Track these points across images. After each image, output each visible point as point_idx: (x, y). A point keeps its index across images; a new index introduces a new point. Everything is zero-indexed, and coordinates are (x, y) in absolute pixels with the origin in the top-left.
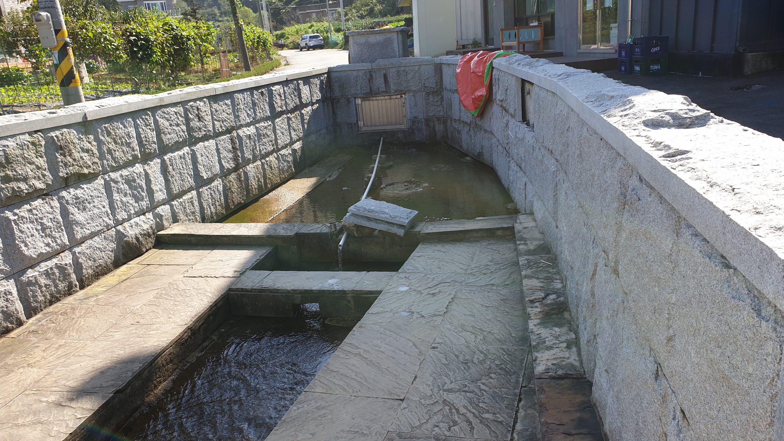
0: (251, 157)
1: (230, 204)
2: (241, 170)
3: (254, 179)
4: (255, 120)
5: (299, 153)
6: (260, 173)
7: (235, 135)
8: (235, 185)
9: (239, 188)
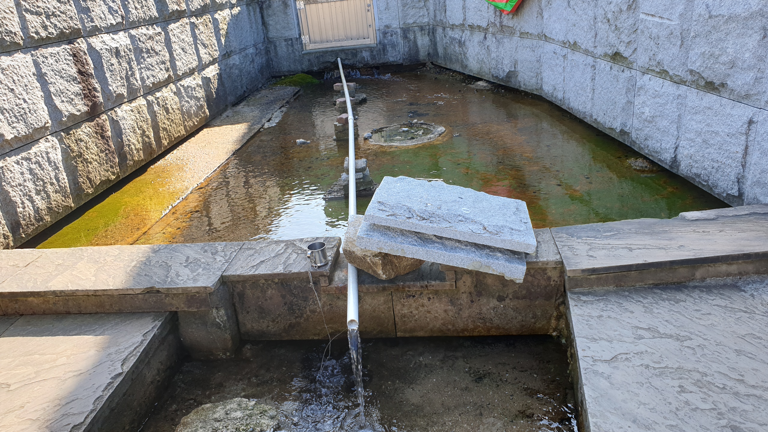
0: (124, 91)
1: (84, 186)
2: (104, 117)
3: (134, 132)
4: (127, 21)
5: (215, 84)
6: (146, 121)
7: (84, 46)
8: (92, 146)
9: (102, 151)
